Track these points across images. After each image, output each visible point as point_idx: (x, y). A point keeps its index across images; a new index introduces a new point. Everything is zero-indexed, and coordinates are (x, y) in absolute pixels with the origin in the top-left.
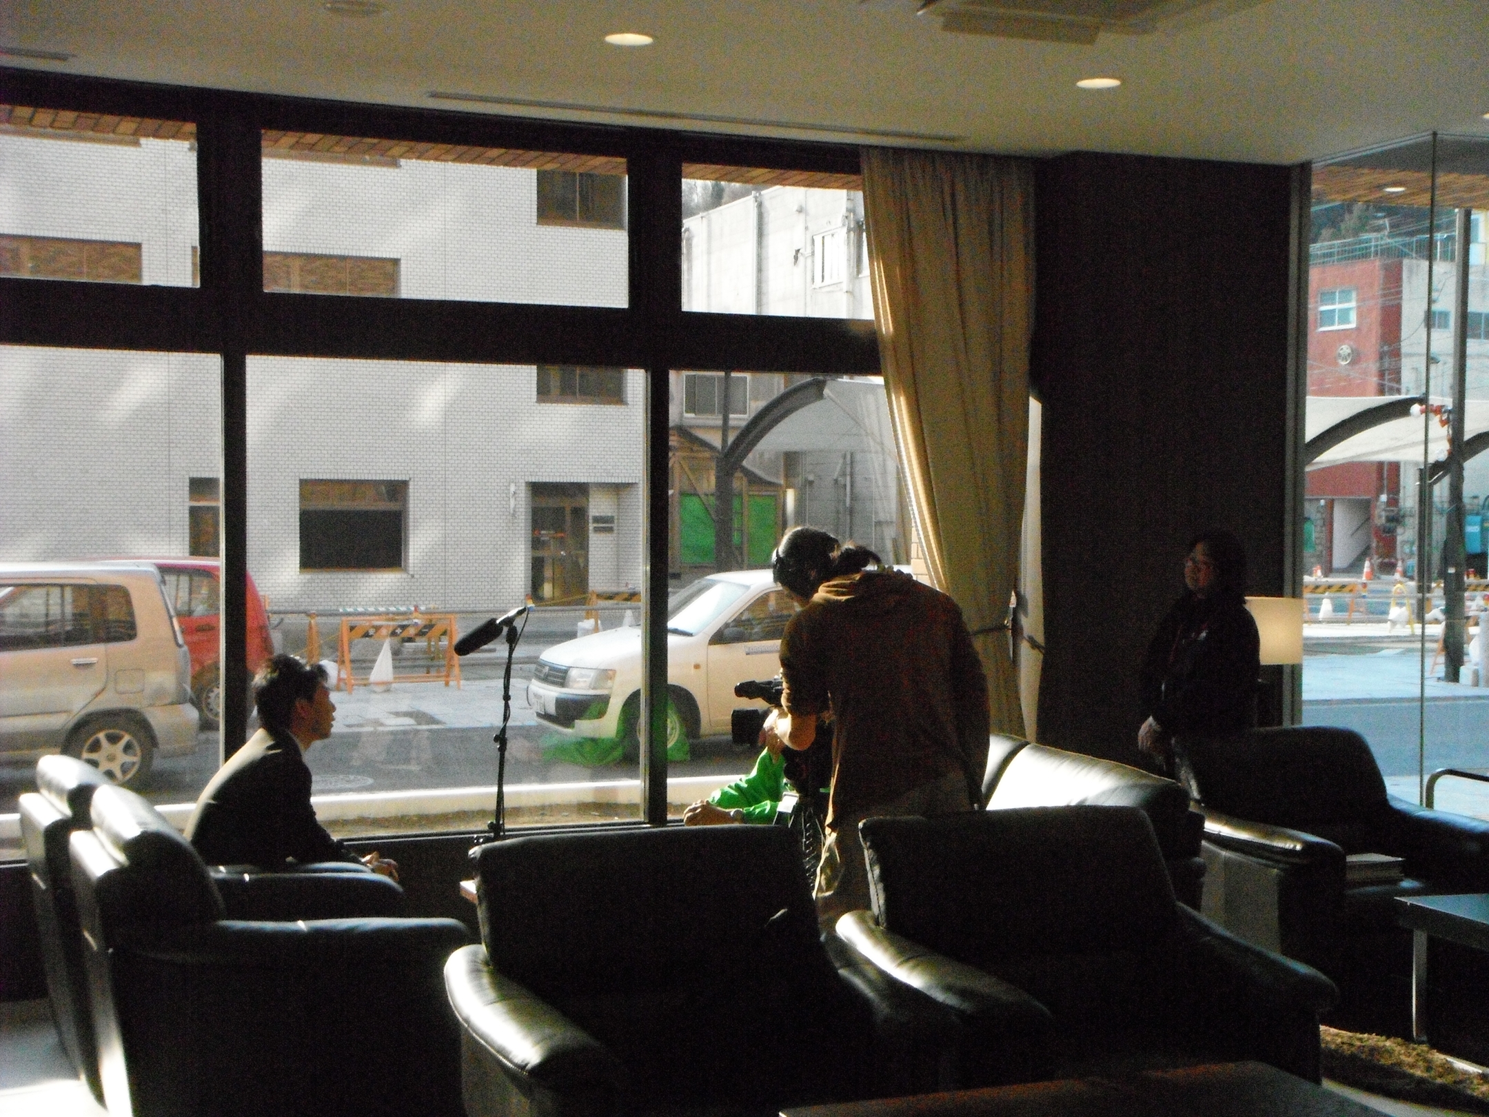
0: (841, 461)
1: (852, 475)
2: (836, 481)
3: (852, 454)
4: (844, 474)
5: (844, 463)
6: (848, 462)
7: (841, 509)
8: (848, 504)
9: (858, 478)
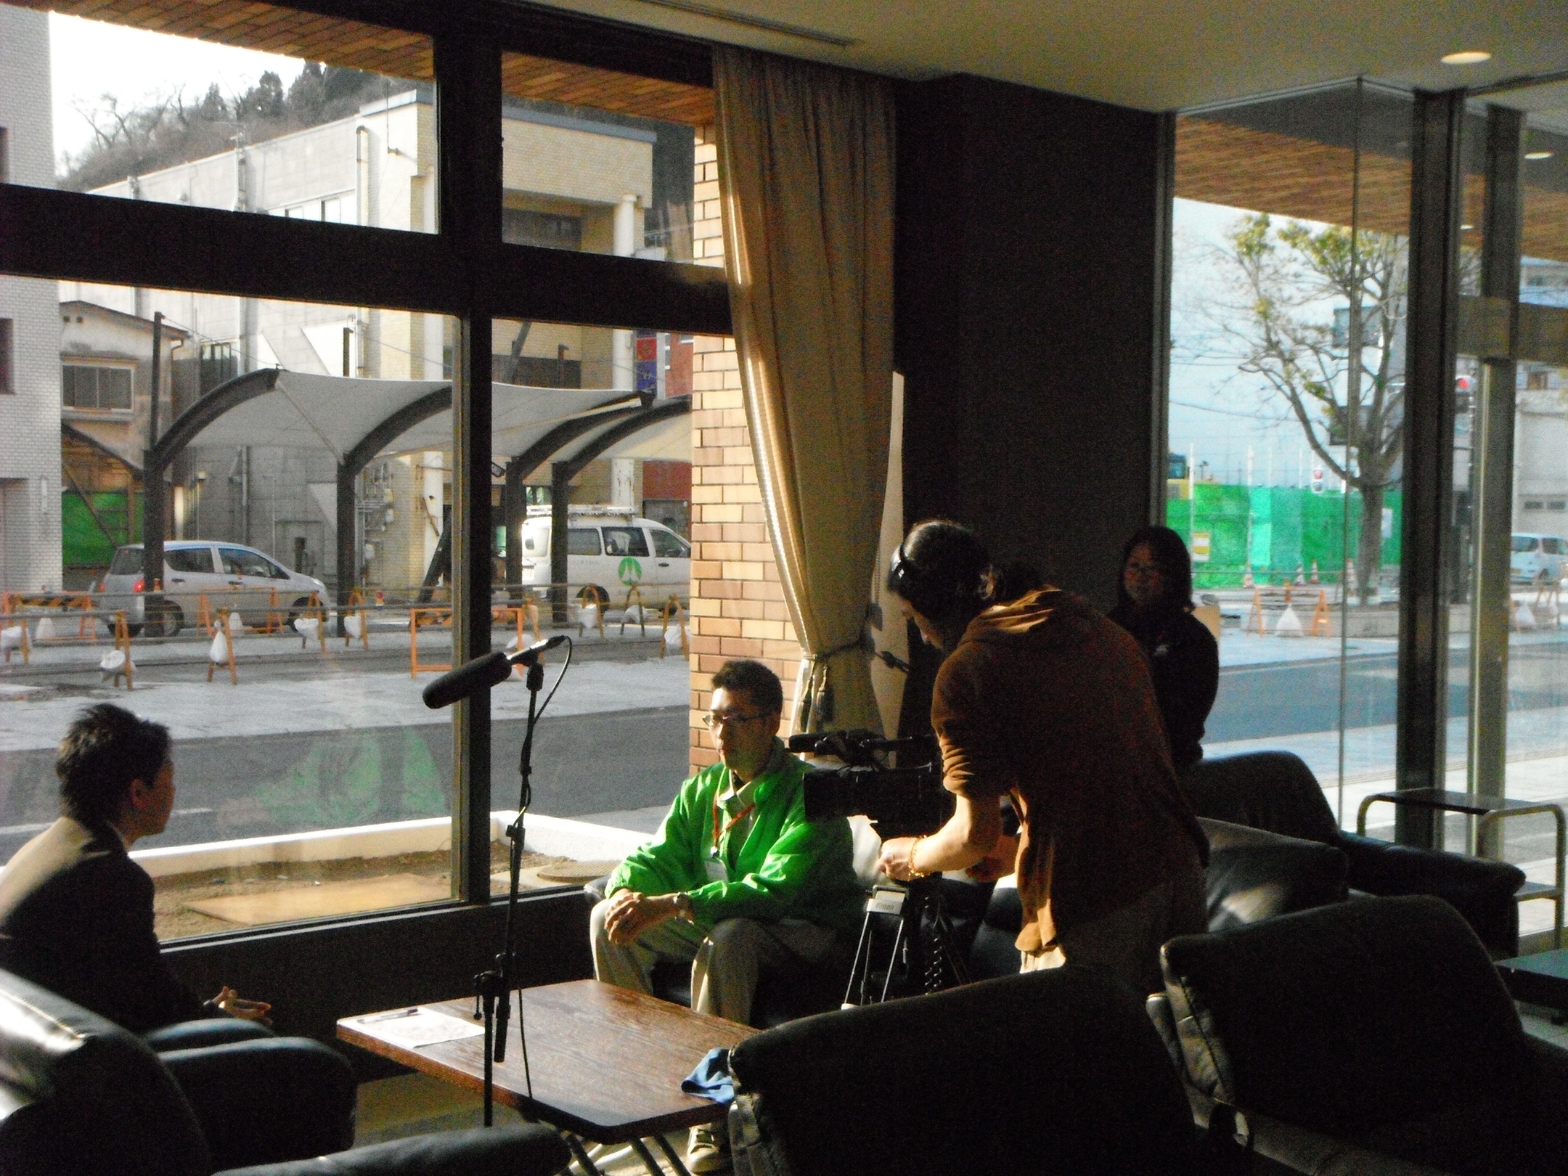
0: (236, 459)
1: (248, 473)
2: (231, 480)
3: (248, 448)
4: (239, 473)
5: (240, 461)
6: (244, 458)
7: (237, 507)
8: (244, 503)
9: (256, 477)
